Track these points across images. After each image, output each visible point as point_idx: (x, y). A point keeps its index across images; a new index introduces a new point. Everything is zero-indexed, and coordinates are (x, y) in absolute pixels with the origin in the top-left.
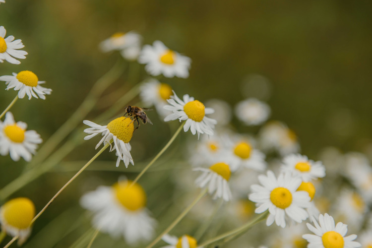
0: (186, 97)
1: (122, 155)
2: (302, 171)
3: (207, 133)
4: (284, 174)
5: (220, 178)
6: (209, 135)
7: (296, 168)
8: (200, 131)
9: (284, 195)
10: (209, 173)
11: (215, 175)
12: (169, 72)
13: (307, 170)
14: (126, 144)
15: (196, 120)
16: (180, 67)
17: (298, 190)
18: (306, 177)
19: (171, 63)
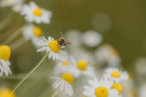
0: (49, 38)
1: (4, 69)
2: (115, 77)
3: (62, 60)
4: (104, 79)
5: (67, 83)
6: (62, 61)
7: (112, 75)
8: (57, 58)
9: (103, 91)
10: (60, 80)
11: (64, 81)
12: (38, 20)
13: (118, 77)
14: (6, 62)
15: (55, 52)
16: (45, 17)
17: (112, 88)
18: (117, 80)
19: (40, 15)
